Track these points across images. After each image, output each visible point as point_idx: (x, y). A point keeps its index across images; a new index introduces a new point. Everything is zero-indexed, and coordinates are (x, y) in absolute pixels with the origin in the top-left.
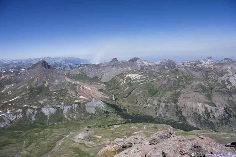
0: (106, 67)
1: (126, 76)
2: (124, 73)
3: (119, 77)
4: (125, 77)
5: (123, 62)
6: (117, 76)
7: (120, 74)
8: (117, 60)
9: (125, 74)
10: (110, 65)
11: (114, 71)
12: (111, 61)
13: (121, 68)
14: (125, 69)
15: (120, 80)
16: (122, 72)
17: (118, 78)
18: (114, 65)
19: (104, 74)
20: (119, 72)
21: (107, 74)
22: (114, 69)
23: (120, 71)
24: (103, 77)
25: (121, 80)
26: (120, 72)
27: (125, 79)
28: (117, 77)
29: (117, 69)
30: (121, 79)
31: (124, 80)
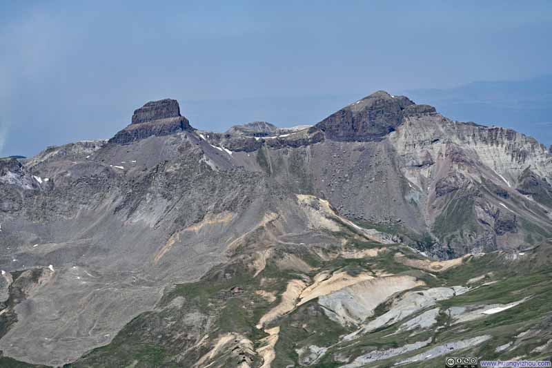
0: (58, 193)
1: (279, 300)
2: (260, 265)
3: (205, 311)
4: (268, 307)
5: (248, 147)
6: (178, 302)
7: (212, 278)
8: (184, 125)
9: (270, 269)
10: (111, 175)
11: (156, 244)
12: (123, 138)
13: (231, 207)
14: (266, 220)
15: (214, 336)
16: (238, 250)
17: (194, 317)
18: (148, 180)
19: (36, 275)
20: (201, 248)
21: (76, 275)
22: (148, 216)
23: (216, 239)
24: (29, 307)
25: (224, 340)
26: (221, 257)
27: (274, 332)
28: (187, 307)
29: (180, 222)
30: (223, 326)
31: (257, 337)
